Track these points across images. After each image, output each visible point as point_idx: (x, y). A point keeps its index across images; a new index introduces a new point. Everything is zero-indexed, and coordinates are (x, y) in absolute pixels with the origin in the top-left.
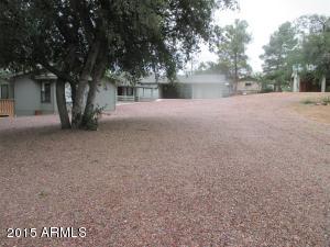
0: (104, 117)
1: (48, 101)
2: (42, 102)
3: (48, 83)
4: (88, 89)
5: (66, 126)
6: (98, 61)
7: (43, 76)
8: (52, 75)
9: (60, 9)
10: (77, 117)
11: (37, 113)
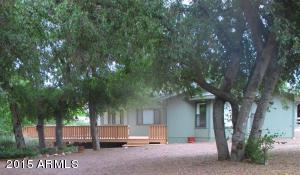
0: (276, 147)
1: (203, 125)
2: (196, 126)
3: (204, 104)
4: (254, 109)
5: (223, 157)
6: (269, 72)
7: (197, 97)
8: (208, 95)
9: (221, 12)
10: (238, 145)
11: (190, 140)
